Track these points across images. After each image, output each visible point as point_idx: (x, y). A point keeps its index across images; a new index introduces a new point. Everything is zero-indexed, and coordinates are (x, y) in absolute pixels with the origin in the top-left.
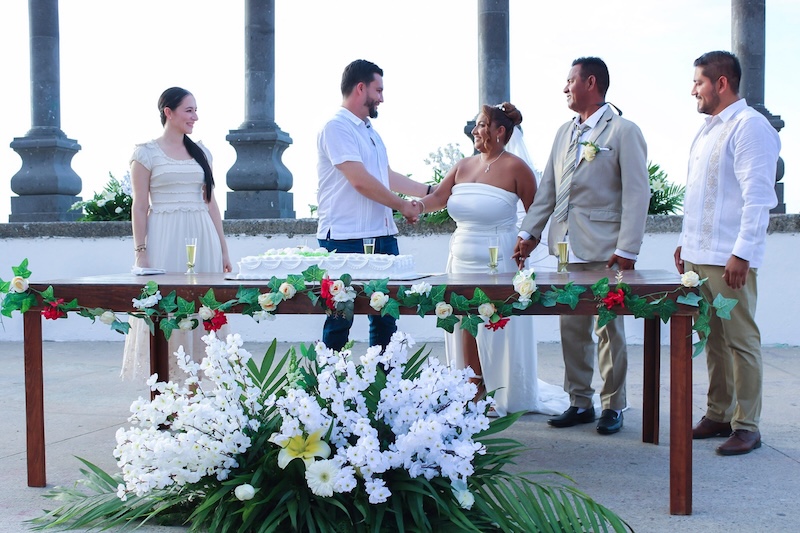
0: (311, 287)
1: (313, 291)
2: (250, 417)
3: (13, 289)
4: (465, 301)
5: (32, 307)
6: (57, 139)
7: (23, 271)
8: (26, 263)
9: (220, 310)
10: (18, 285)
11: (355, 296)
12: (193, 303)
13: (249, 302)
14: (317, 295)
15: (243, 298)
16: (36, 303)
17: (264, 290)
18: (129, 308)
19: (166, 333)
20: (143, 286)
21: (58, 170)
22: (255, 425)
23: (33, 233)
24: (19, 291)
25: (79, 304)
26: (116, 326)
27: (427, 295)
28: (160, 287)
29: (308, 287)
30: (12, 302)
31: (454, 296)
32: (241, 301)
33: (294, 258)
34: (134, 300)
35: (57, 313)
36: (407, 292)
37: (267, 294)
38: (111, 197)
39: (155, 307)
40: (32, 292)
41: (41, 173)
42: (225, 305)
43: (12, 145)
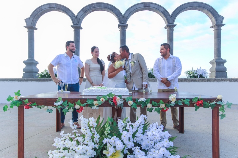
0: (109, 99)
1: (110, 100)
2: (95, 144)
3: (15, 99)
4: (156, 104)
5: (21, 105)
6: (33, 61)
7: (18, 94)
8: (19, 91)
9: (82, 106)
10: (16, 98)
11: (123, 102)
12: (73, 104)
13: (91, 103)
14: (112, 102)
15: (89, 102)
16: (22, 104)
17: (95, 100)
18: (52, 105)
19: (65, 113)
20: (57, 99)
21: (34, 68)
22: (97, 146)
23: (27, 80)
24: (17, 100)
25: (36, 104)
26: (48, 111)
27: (145, 101)
28: (62, 99)
29: (108, 99)
30: (13, 103)
31: (153, 102)
32: (88, 103)
33: (99, 89)
34: (54, 103)
35: (29, 107)
36: (139, 101)
37: (96, 101)
38: (45, 73)
39: (61, 105)
40: (21, 100)
41: (30, 68)
42: (84, 105)
43: (23, 62)
